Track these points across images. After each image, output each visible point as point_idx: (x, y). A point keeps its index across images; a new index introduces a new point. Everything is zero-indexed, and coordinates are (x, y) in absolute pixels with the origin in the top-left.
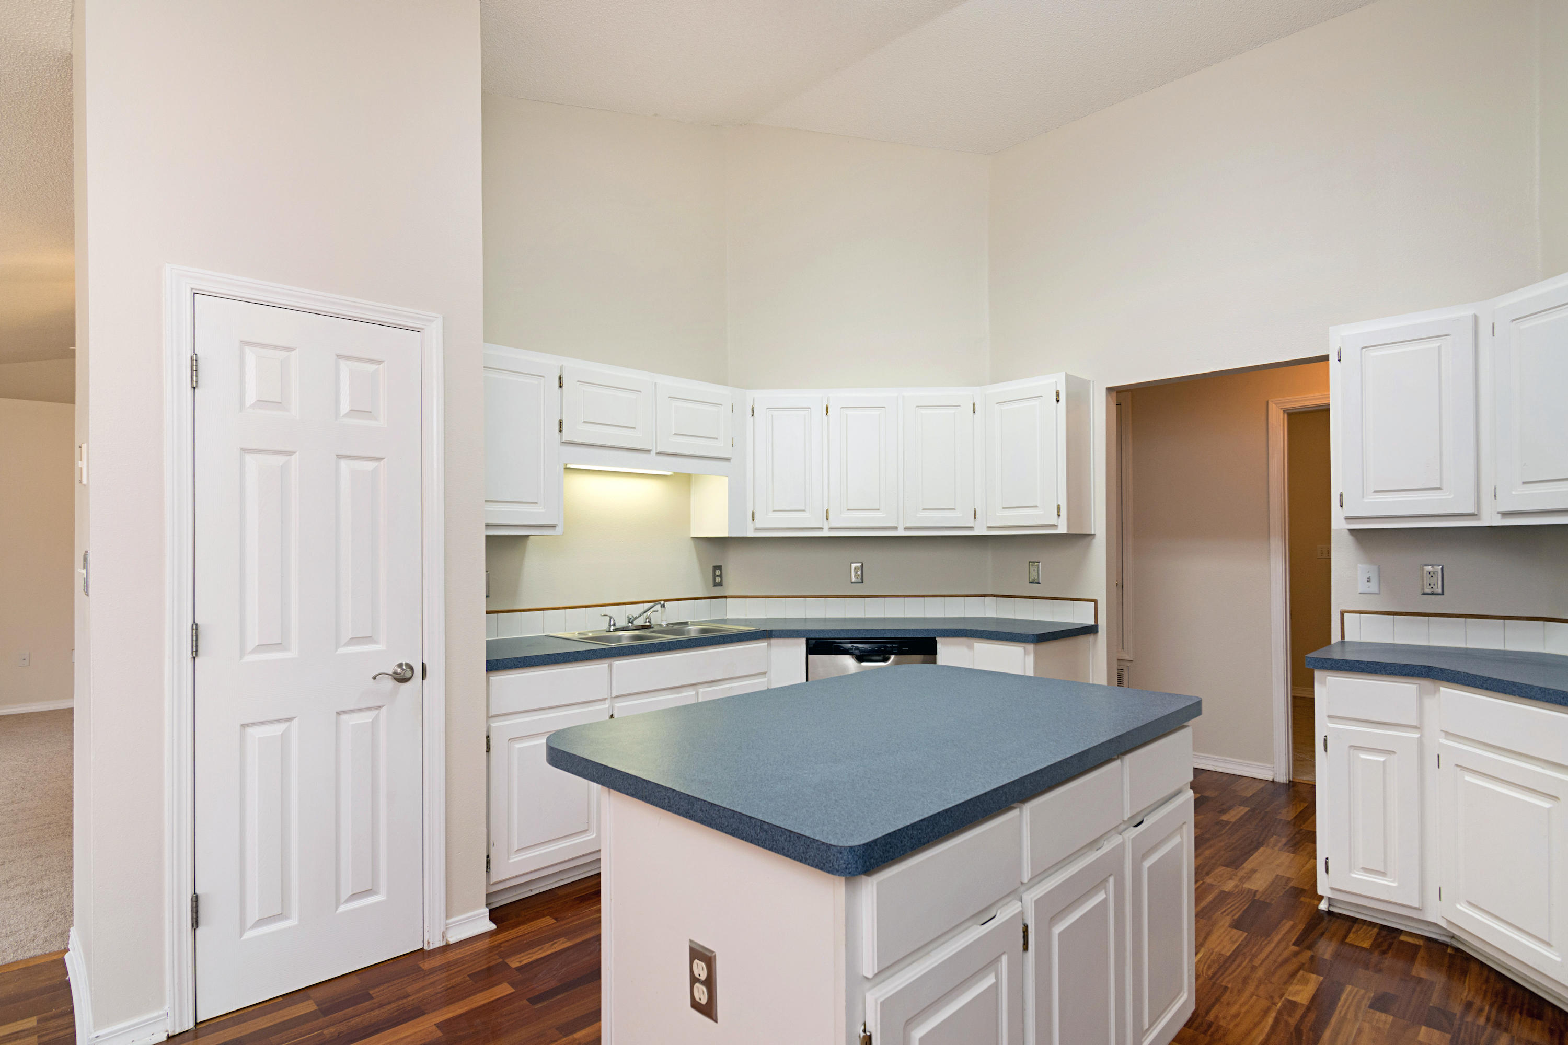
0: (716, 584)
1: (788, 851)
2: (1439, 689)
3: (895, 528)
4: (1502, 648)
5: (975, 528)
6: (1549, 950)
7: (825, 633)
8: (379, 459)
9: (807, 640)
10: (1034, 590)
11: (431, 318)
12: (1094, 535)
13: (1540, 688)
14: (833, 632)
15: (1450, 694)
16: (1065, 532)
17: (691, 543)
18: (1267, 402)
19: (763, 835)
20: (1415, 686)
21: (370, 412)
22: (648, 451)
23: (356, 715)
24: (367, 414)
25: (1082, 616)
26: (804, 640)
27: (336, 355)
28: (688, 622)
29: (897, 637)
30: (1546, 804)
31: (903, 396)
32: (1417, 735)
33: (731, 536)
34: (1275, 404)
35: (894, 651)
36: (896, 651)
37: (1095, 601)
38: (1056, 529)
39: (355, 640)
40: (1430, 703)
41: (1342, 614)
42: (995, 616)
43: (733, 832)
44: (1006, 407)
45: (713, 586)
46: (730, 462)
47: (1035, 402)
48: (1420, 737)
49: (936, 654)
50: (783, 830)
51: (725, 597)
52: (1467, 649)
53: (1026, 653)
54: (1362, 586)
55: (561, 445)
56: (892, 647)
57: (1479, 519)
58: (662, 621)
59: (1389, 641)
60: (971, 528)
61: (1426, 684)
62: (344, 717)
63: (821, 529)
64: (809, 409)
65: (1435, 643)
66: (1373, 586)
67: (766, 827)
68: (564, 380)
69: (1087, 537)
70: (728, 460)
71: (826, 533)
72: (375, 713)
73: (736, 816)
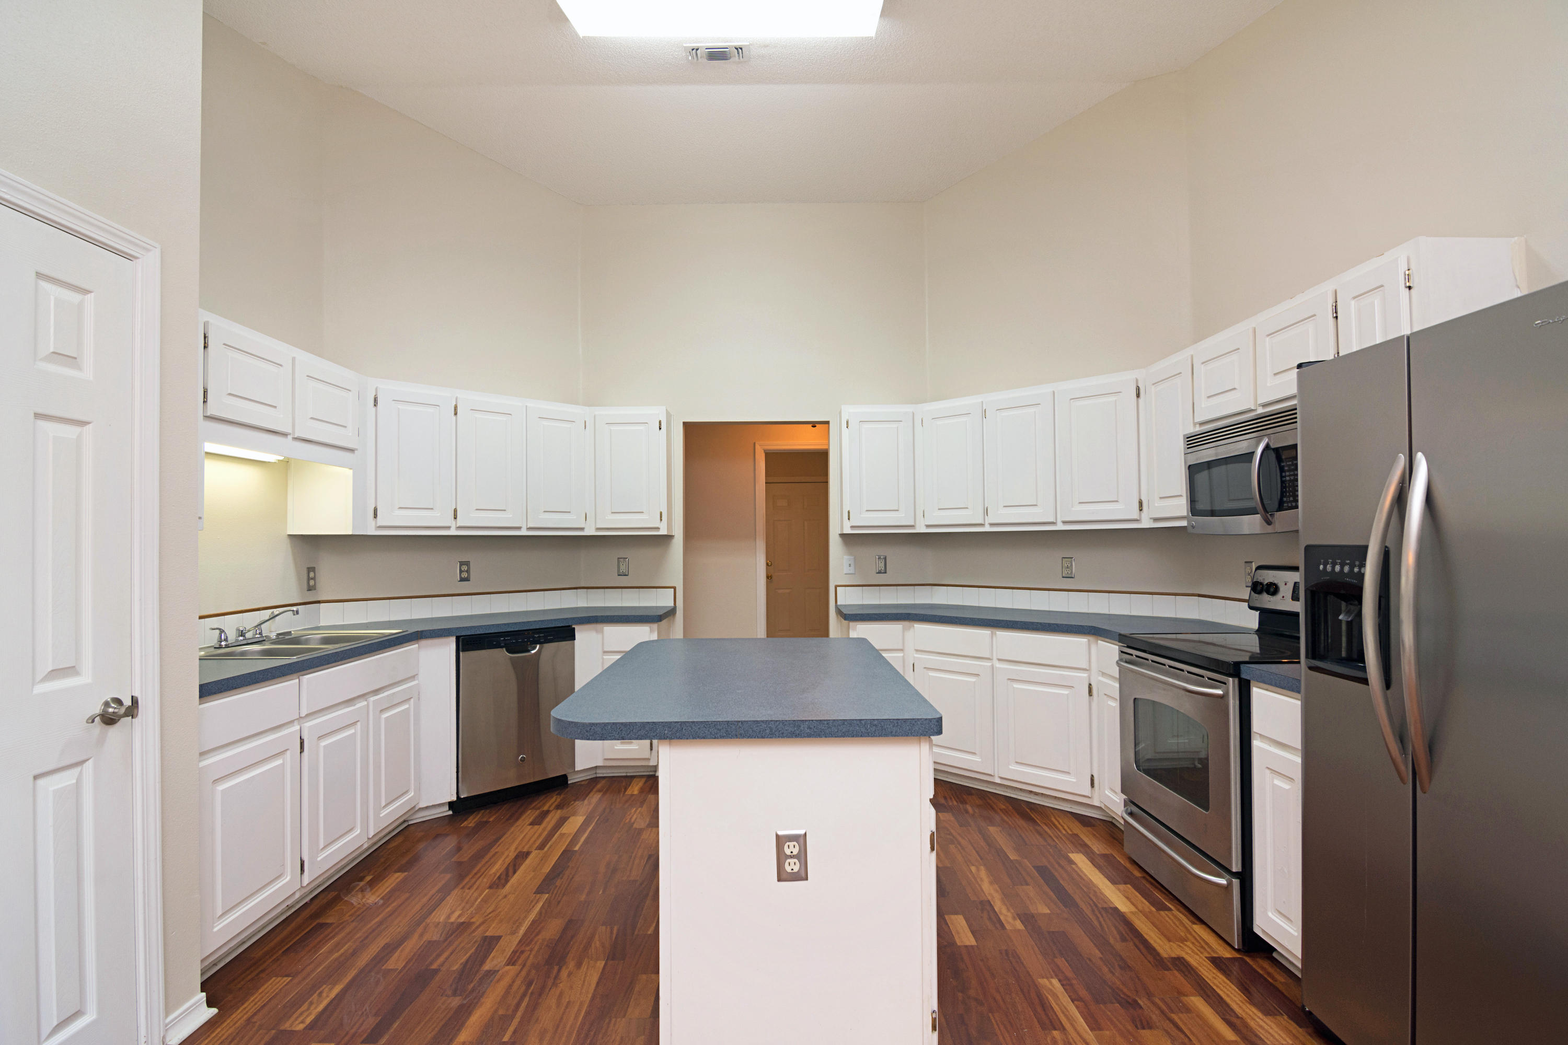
0: (310, 588)
1: (896, 733)
2: (914, 626)
3: (519, 528)
4: (913, 603)
5: (585, 530)
6: (974, 757)
7: (476, 629)
8: (83, 423)
9: (458, 638)
10: (624, 581)
11: (148, 247)
12: (674, 536)
13: (970, 618)
14: (484, 628)
15: (921, 628)
16: (665, 533)
17: (288, 541)
18: (755, 444)
19: (874, 729)
20: (901, 626)
21: (75, 358)
22: (285, 435)
23: (57, 777)
24: (71, 360)
25: (663, 600)
26: (454, 639)
27: (37, 273)
28: (290, 632)
29: (541, 627)
30: (972, 679)
31: (526, 406)
32: (902, 655)
33: (354, 534)
34: (760, 445)
35: (541, 641)
36: (543, 640)
37: (675, 588)
38: (658, 531)
39: (56, 673)
40: (909, 634)
41: (836, 587)
42: (586, 605)
43: (843, 734)
44: (614, 428)
45: (308, 591)
46: (354, 453)
47: (642, 427)
48: (903, 656)
49: (575, 639)
50: (891, 720)
51: (319, 602)
52: (897, 604)
53: (651, 631)
54: (846, 569)
55: (204, 419)
56: (539, 637)
57: (915, 529)
58: (271, 632)
59: (860, 603)
60: (582, 529)
61: (906, 623)
62: (41, 782)
63: (449, 528)
64: (438, 407)
65: (883, 602)
66: (852, 570)
67: (876, 722)
68: (209, 341)
69: (669, 538)
70: (352, 450)
71: (453, 532)
72: (76, 771)
73: (846, 723)
